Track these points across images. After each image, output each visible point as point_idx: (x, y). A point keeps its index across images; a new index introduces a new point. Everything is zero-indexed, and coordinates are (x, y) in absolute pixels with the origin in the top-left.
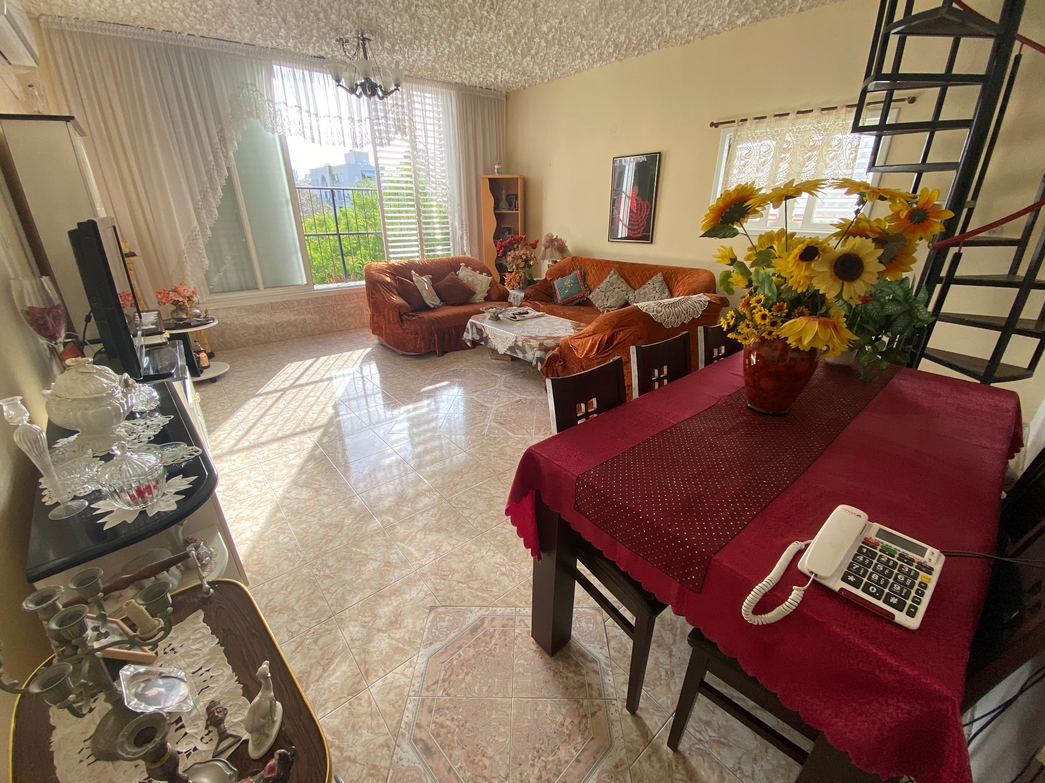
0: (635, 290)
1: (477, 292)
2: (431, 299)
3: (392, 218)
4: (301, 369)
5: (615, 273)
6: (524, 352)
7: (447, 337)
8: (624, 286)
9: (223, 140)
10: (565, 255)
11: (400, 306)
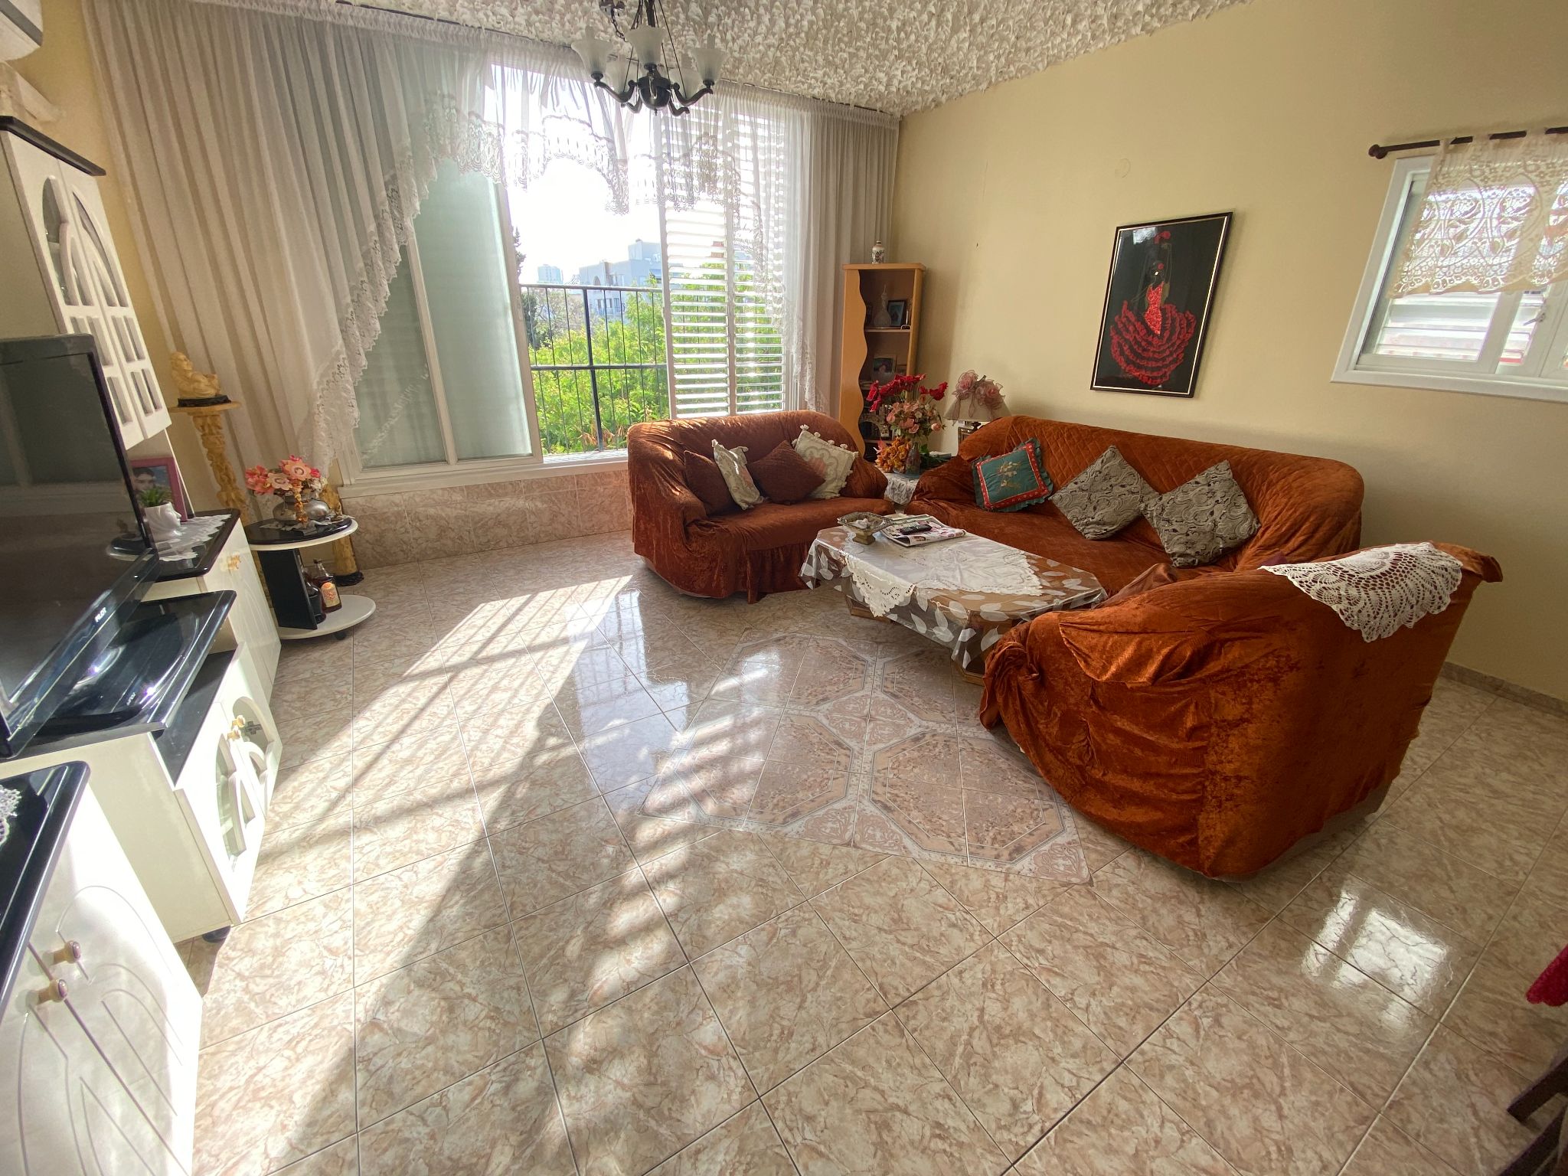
0: (1161, 493)
1: (828, 479)
2: (743, 492)
3: (685, 340)
4: (499, 620)
5: (1114, 455)
6: (931, 622)
7: (768, 567)
8: (1136, 483)
9: (394, 196)
10: (998, 413)
11: (686, 507)
